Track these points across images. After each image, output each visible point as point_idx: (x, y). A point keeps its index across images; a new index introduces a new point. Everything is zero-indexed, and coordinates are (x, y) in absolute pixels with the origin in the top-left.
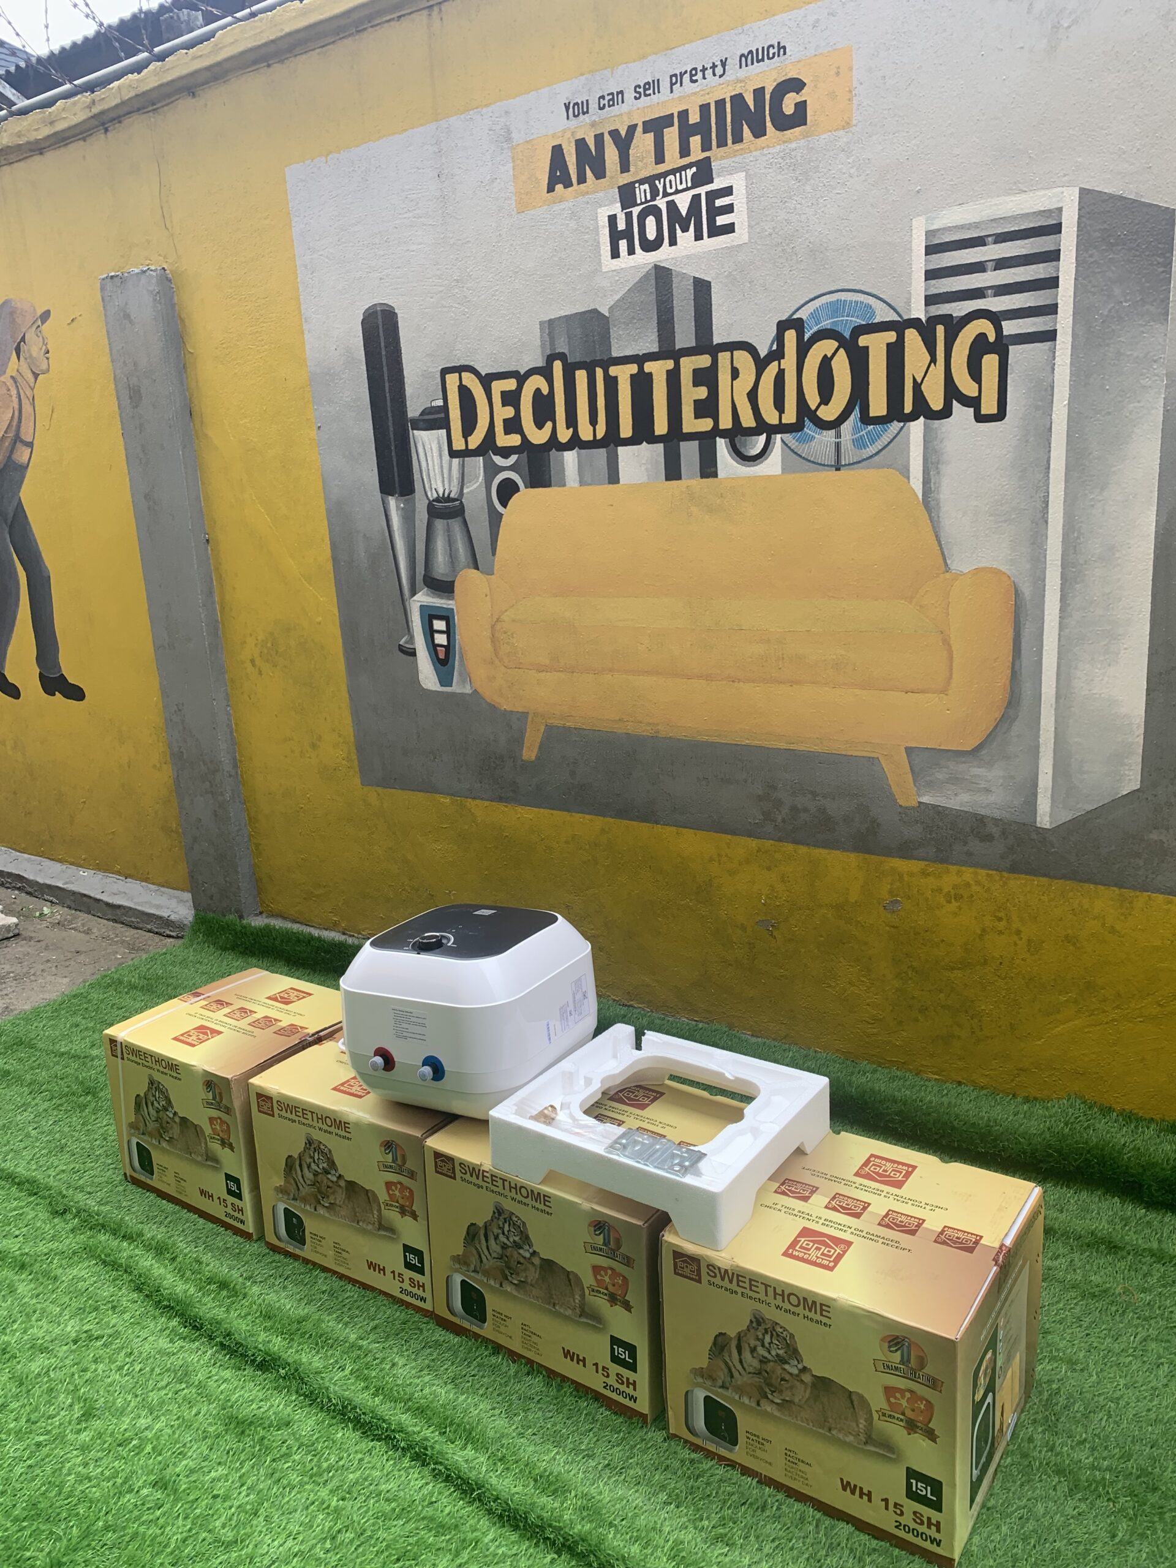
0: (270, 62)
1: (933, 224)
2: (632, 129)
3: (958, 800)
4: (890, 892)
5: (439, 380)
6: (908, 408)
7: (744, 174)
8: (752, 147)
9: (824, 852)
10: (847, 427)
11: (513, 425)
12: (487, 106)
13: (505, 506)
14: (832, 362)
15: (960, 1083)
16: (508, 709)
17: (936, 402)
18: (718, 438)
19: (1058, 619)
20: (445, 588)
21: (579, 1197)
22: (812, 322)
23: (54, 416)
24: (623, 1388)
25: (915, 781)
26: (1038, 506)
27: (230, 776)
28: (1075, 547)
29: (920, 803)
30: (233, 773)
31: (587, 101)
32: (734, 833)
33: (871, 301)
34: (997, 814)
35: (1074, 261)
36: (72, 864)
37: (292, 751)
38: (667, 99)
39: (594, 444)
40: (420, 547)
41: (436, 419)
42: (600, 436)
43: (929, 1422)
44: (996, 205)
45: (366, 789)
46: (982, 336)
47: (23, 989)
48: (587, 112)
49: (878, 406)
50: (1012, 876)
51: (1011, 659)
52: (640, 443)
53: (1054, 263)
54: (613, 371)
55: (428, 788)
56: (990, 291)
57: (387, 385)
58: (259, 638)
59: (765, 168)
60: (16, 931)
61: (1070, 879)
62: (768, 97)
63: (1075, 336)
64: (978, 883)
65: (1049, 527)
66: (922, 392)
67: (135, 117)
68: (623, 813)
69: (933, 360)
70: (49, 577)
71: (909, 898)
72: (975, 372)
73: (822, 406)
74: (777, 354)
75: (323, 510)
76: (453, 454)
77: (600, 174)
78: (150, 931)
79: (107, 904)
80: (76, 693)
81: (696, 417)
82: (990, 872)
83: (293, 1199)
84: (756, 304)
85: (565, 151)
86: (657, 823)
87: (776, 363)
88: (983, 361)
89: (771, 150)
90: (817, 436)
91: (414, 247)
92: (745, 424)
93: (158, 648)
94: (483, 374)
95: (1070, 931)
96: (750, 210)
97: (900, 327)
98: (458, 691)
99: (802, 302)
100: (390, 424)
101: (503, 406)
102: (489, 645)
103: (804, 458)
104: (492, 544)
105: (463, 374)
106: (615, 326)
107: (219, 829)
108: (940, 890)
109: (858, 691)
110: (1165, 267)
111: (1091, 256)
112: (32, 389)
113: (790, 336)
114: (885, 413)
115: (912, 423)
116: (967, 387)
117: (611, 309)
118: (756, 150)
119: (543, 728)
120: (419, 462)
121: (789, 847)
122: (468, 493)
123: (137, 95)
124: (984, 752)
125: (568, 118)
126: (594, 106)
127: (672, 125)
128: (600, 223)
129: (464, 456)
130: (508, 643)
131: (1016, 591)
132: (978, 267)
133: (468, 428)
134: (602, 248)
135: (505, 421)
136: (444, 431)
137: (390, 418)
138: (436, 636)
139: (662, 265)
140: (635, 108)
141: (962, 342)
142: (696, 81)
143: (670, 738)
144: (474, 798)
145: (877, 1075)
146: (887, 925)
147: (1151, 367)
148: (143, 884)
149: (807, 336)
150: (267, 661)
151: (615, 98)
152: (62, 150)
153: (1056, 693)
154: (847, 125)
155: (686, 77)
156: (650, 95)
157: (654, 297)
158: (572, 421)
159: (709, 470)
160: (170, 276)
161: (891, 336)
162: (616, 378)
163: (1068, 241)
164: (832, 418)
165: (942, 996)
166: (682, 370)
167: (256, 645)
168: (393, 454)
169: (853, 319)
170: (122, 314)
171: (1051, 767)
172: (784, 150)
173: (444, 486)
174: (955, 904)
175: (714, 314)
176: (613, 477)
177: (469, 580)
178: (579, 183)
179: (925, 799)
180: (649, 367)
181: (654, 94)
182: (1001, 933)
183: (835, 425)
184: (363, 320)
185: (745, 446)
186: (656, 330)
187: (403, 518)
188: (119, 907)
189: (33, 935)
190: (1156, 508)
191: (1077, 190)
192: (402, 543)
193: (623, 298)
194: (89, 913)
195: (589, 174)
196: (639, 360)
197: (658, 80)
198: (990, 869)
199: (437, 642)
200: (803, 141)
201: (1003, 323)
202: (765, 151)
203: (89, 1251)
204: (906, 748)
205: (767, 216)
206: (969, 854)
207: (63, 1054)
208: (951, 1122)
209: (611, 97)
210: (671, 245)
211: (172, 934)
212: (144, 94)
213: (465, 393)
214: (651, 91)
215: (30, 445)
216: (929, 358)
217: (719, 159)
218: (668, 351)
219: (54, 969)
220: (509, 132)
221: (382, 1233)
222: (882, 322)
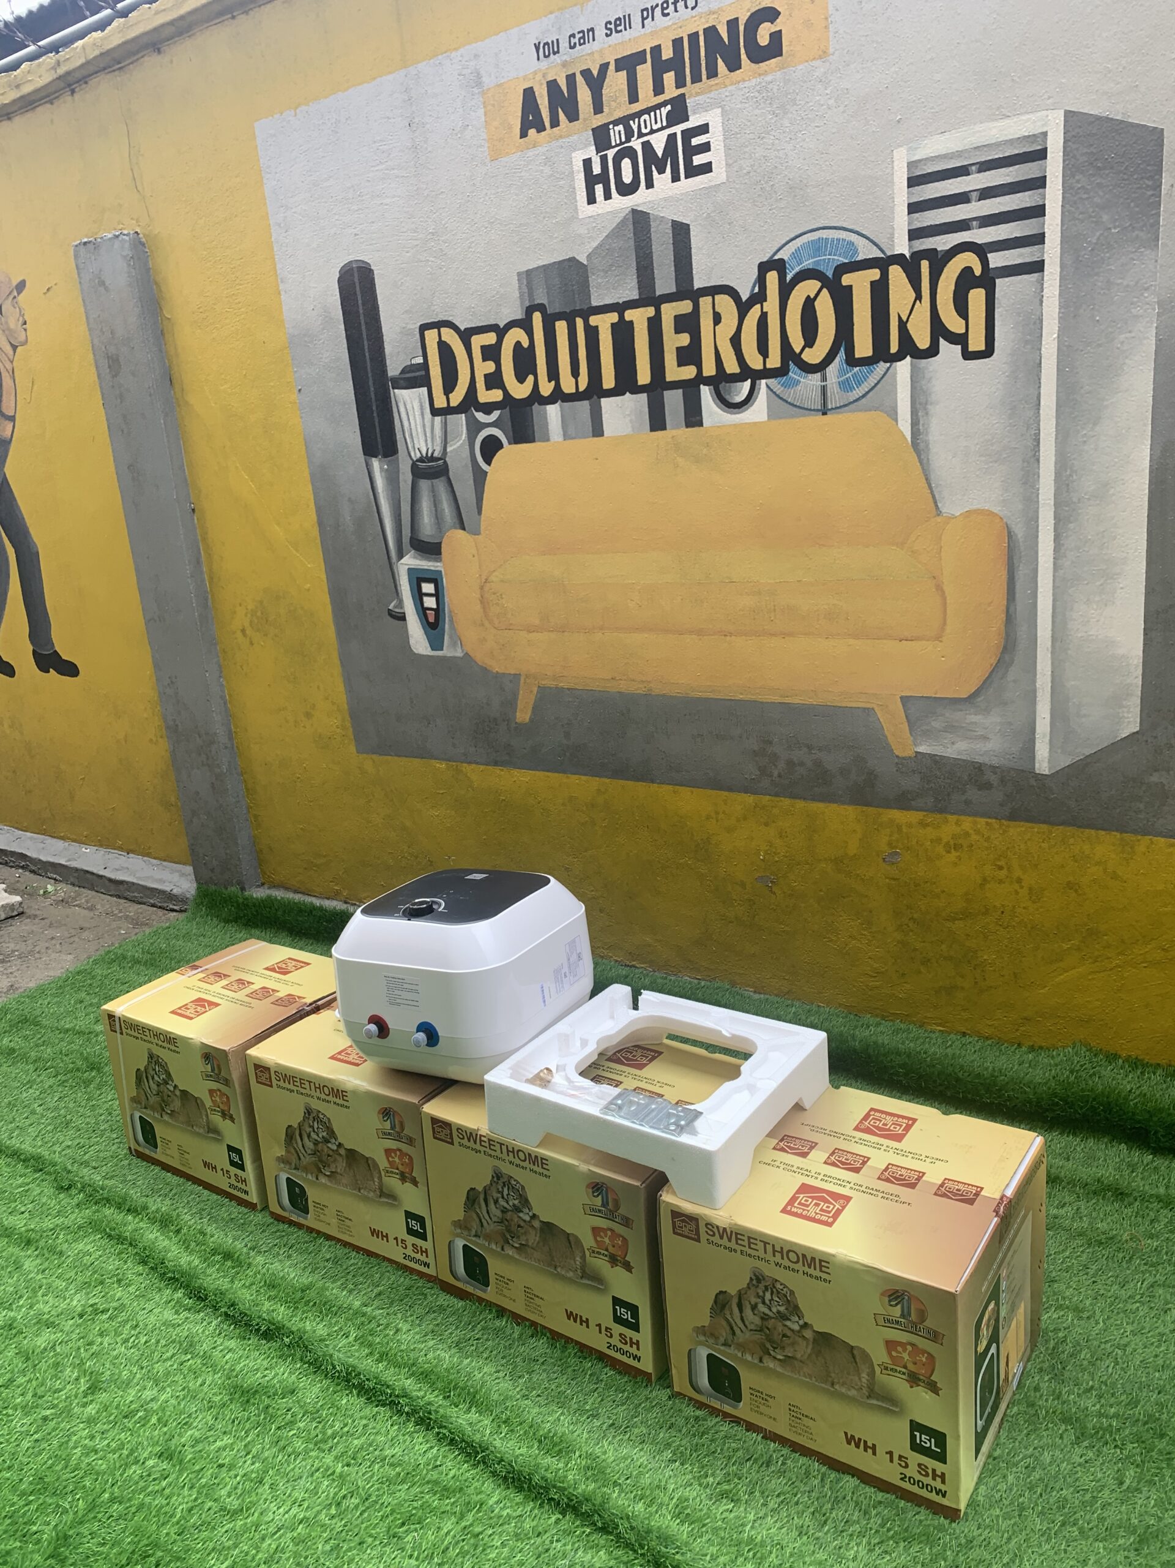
0: (235, 14)
1: (914, 155)
2: (604, 67)
3: (955, 748)
4: (890, 844)
5: (418, 336)
6: (894, 348)
7: (720, 109)
8: (727, 82)
9: (821, 805)
10: (832, 370)
11: (494, 380)
12: (456, 49)
13: (488, 462)
14: (816, 303)
15: (964, 1034)
16: (501, 671)
17: (923, 341)
18: (702, 386)
19: (1052, 560)
20: (432, 550)
21: (578, 1160)
22: (794, 262)
23: (35, 387)
24: (627, 1348)
25: (911, 730)
26: (1029, 444)
27: (226, 748)
28: (1068, 485)
29: (916, 752)
30: (229, 745)
31: (557, 40)
32: (730, 789)
33: (853, 237)
34: (995, 762)
35: (1061, 187)
36: (74, 841)
37: (287, 722)
38: (639, 34)
39: (577, 397)
40: (406, 508)
41: (416, 377)
42: (581, 389)
43: (931, 1375)
44: (980, 132)
45: (362, 756)
46: (968, 270)
47: (28, 967)
48: (558, 52)
49: (863, 346)
50: (1012, 823)
51: (1005, 602)
52: (624, 394)
53: (1041, 190)
54: (594, 320)
55: (423, 753)
56: (974, 223)
57: (366, 343)
58: (250, 607)
59: (741, 102)
60: (21, 910)
61: (1070, 825)
62: (742, 28)
63: (1063, 266)
64: (977, 832)
65: (1041, 465)
66: (908, 331)
67: (101, 76)
68: (620, 772)
69: (919, 297)
70: (38, 553)
71: (908, 849)
72: (962, 308)
73: (807, 349)
74: (759, 297)
75: (306, 474)
76: (435, 412)
77: (573, 116)
78: (153, 906)
79: (110, 880)
80: (69, 669)
81: (679, 365)
82: (989, 820)
83: (295, 1169)
84: (736, 246)
85: (536, 94)
86: (653, 781)
87: (758, 306)
88: (970, 295)
89: (746, 84)
90: (802, 380)
91: (387, 201)
92: (729, 371)
93: (149, 621)
94: (462, 328)
95: (1071, 878)
96: (727, 148)
97: (883, 264)
98: (449, 655)
99: (784, 242)
100: (371, 383)
101: (484, 360)
102: (478, 607)
103: (790, 404)
104: (477, 503)
105: (442, 329)
106: (594, 274)
107: (217, 801)
108: (939, 840)
109: (851, 641)
110: (1155, 190)
111: (1078, 181)
112: (12, 362)
113: (772, 277)
114: (870, 353)
115: (899, 364)
116: (953, 322)
117: (589, 257)
118: (732, 84)
119: (535, 690)
120: (401, 422)
121: (786, 802)
122: (451, 451)
123: (102, 54)
124: (979, 699)
125: (538, 59)
126: (564, 45)
127: (645, 62)
128: (575, 168)
129: (446, 414)
130: (497, 604)
131: (1009, 533)
132: (962, 198)
133: (449, 386)
134: (578, 193)
135: (486, 376)
136: (425, 389)
137: (371, 379)
138: (425, 599)
139: (639, 209)
140: (606, 46)
141: (947, 277)
142: (668, 14)
143: (664, 695)
144: (470, 763)
145: (881, 1028)
146: (886, 878)
147: (1142, 295)
148: (145, 858)
149: (789, 278)
150: (258, 630)
151: (586, 36)
152: (29, 115)
153: (1052, 637)
154: (824, 55)
155: (658, 11)
156: (621, 31)
157: (632, 243)
158: (553, 374)
159: (693, 419)
160: (143, 240)
161: (875, 274)
162: (597, 327)
163: (1054, 167)
164: (817, 361)
165: (944, 947)
166: (663, 316)
167: (246, 615)
168: (375, 415)
169: (836, 257)
170: (97, 281)
171: (1049, 711)
172: (760, 83)
173: (427, 445)
174: (954, 854)
175: (694, 257)
176: (598, 430)
177: (455, 541)
178: (552, 127)
179: (922, 749)
180: (629, 315)
181: (626, 29)
182: (1001, 882)
183: (820, 368)
184: (339, 278)
185: (729, 394)
186: (635, 277)
187: (387, 479)
188: (122, 882)
189: (38, 913)
190: (1149, 442)
191: (1062, 113)
192: (387, 505)
193: (600, 245)
194: (92, 889)
195: (562, 116)
196: (620, 308)
197: (629, 15)
198: (989, 818)
199: (426, 605)
200: (779, 73)
201: (989, 255)
202: (741, 85)
203: (94, 1226)
204: (902, 698)
205: (745, 153)
206: (967, 803)
207: (67, 1031)
208: (955, 1073)
209: (581, 35)
210: (647, 188)
211: (175, 908)
212: (108, 52)
213: (444, 349)
214: (622, 27)
215: (12, 419)
216: (914, 295)
217: (696, 96)
218: (648, 298)
219: (58, 946)
220: (479, 76)
221: (384, 1200)
222: (865, 259)
